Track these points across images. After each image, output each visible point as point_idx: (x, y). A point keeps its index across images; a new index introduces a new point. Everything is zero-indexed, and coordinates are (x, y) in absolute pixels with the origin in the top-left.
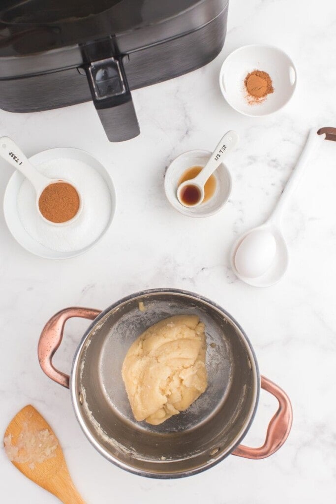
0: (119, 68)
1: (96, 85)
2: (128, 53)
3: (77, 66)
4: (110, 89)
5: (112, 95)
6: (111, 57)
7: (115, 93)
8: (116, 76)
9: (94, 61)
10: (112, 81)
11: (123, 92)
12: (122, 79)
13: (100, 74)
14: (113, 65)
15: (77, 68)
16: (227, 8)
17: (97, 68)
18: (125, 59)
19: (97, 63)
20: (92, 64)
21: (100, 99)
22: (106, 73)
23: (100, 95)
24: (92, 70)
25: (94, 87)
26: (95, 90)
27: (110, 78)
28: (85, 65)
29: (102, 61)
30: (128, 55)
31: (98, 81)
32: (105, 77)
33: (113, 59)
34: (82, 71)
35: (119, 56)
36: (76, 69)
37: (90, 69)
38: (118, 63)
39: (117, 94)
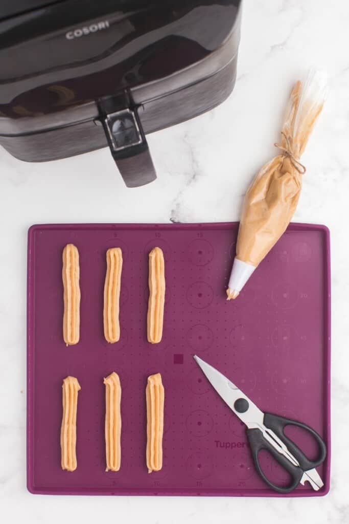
0: (134, 119)
1: (113, 136)
2: (143, 103)
3: (93, 119)
4: (127, 140)
5: (129, 146)
6: (126, 108)
7: (132, 142)
8: (132, 127)
9: (110, 113)
10: (128, 132)
11: (140, 142)
12: (138, 130)
13: (116, 125)
14: (129, 116)
15: (94, 120)
16: (237, 55)
17: (114, 119)
18: (140, 110)
19: (113, 115)
20: (108, 116)
21: (118, 149)
22: (122, 124)
23: (117, 146)
24: (108, 122)
25: (111, 138)
26: (113, 141)
27: (126, 129)
28: (101, 117)
29: (118, 113)
30: (143, 105)
31: (115, 132)
32: (122, 128)
33: (128, 110)
34: (99, 123)
35: (134, 107)
36: (92, 122)
37: (106, 121)
38: (133, 113)
39: (134, 144)
